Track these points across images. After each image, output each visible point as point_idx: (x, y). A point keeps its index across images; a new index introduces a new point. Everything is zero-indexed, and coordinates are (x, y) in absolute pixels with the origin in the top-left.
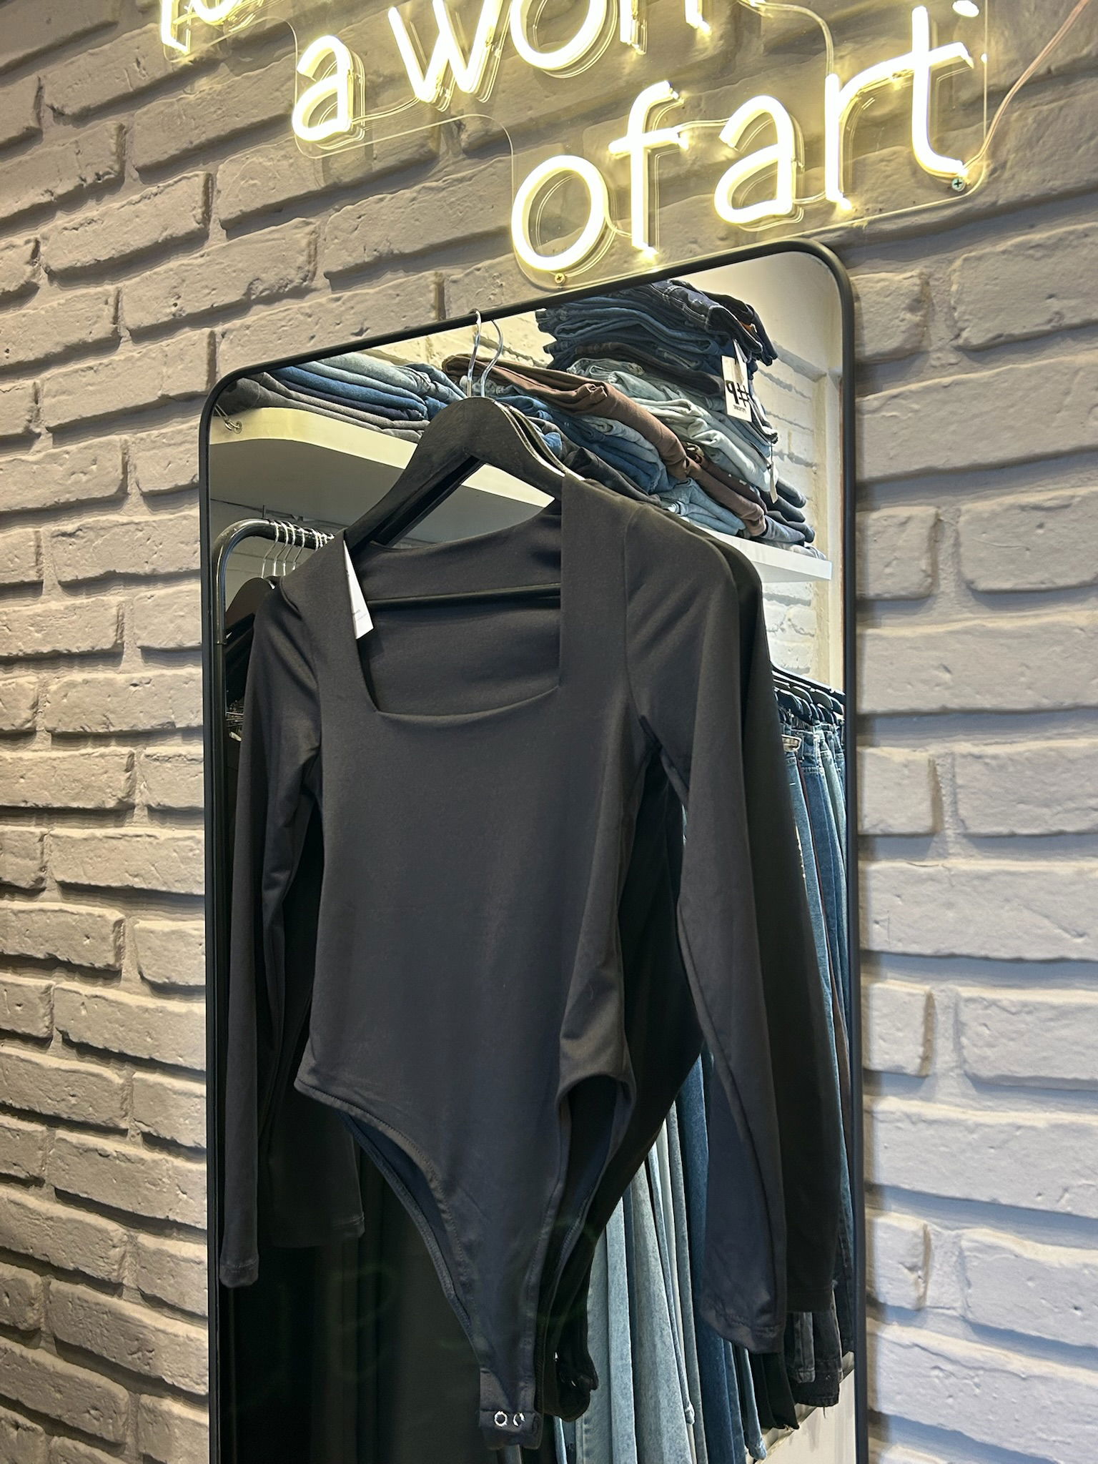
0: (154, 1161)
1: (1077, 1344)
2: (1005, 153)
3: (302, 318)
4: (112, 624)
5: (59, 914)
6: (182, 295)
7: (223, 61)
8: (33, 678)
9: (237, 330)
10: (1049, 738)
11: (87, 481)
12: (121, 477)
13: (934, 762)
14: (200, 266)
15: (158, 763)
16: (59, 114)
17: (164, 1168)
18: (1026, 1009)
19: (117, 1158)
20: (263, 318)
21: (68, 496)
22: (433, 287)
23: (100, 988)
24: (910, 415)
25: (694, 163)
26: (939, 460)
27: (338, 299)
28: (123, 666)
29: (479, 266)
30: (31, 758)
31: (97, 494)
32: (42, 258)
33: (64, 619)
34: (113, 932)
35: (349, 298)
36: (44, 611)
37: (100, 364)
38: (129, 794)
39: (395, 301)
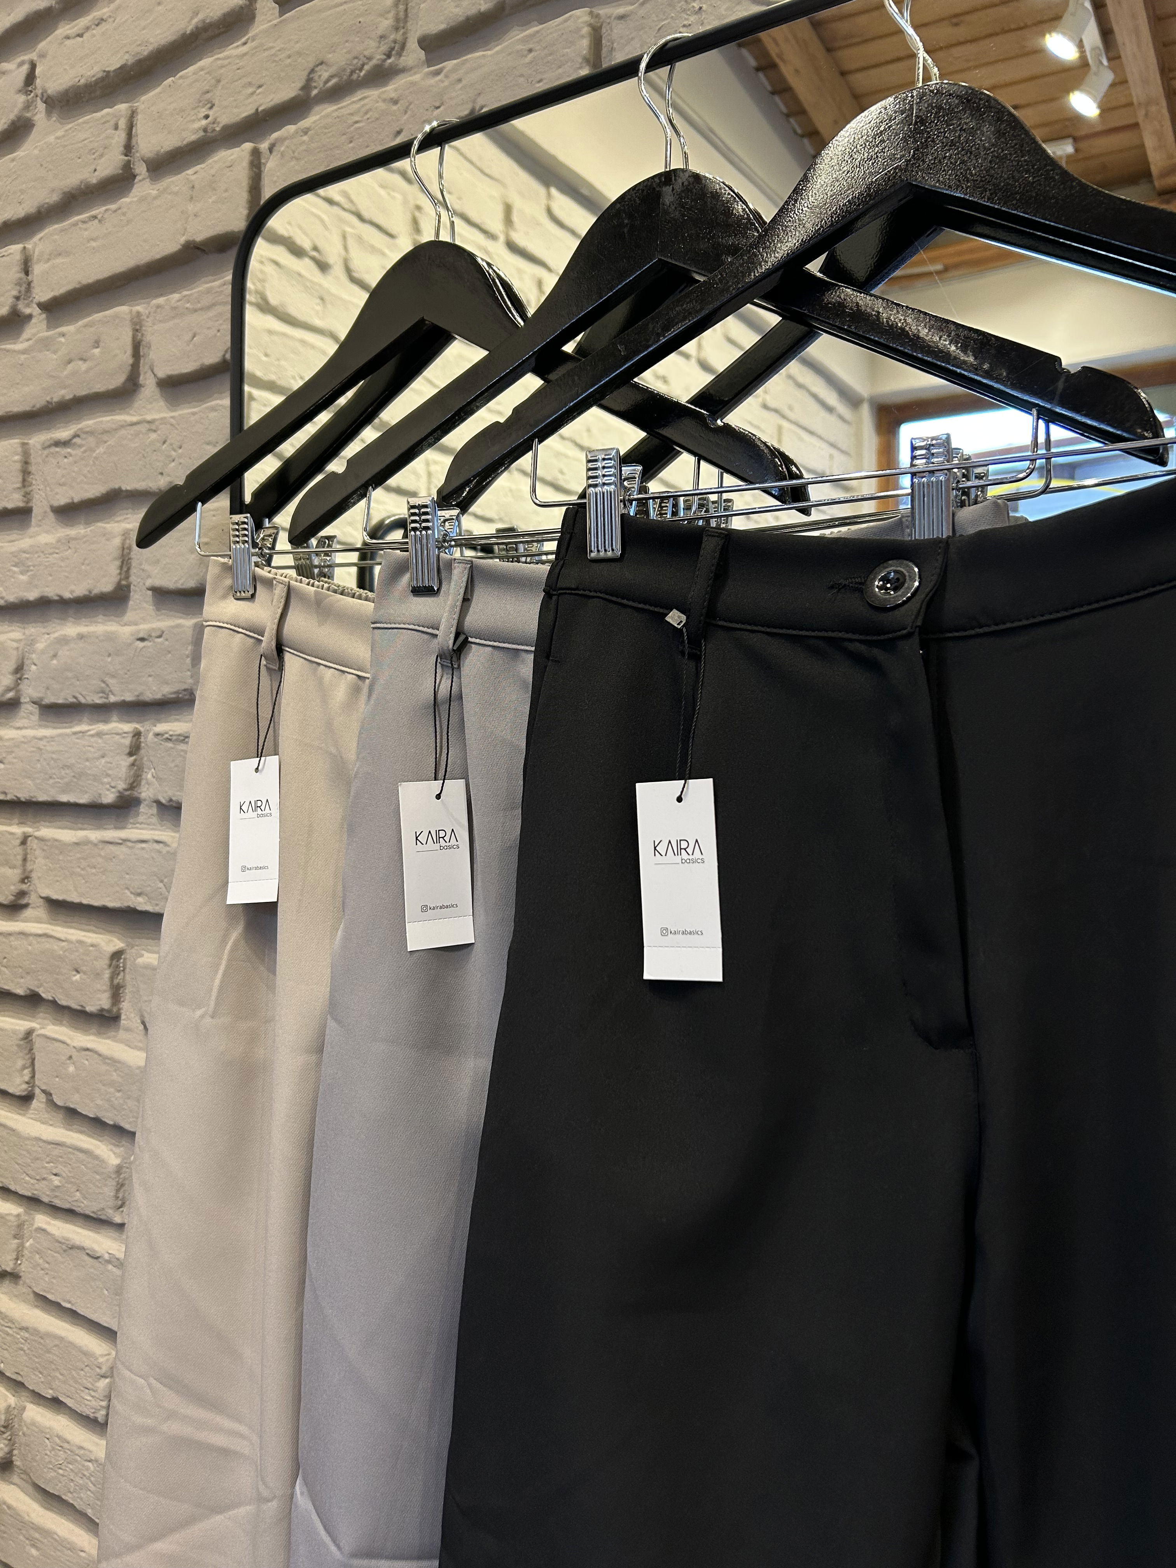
3: (382, 105)
4: (115, 559)
5: (39, 939)
6: (217, 102)
8: (17, 635)
9: (292, 137)
11: (88, 371)
12: (131, 361)
14: (242, 55)
15: (170, 745)
19: (109, 1262)
20: (327, 116)
21: (63, 392)
22: (586, 30)
23: (92, 1038)
27: (437, 73)
28: (130, 615)
30: (13, 737)
31: (100, 387)
32: (38, 82)
33: (55, 555)
34: (110, 966)
35: (454, 70)
36: (31, 546)
37: (107, 210)
38: (135, 784)
39: (527, 60)
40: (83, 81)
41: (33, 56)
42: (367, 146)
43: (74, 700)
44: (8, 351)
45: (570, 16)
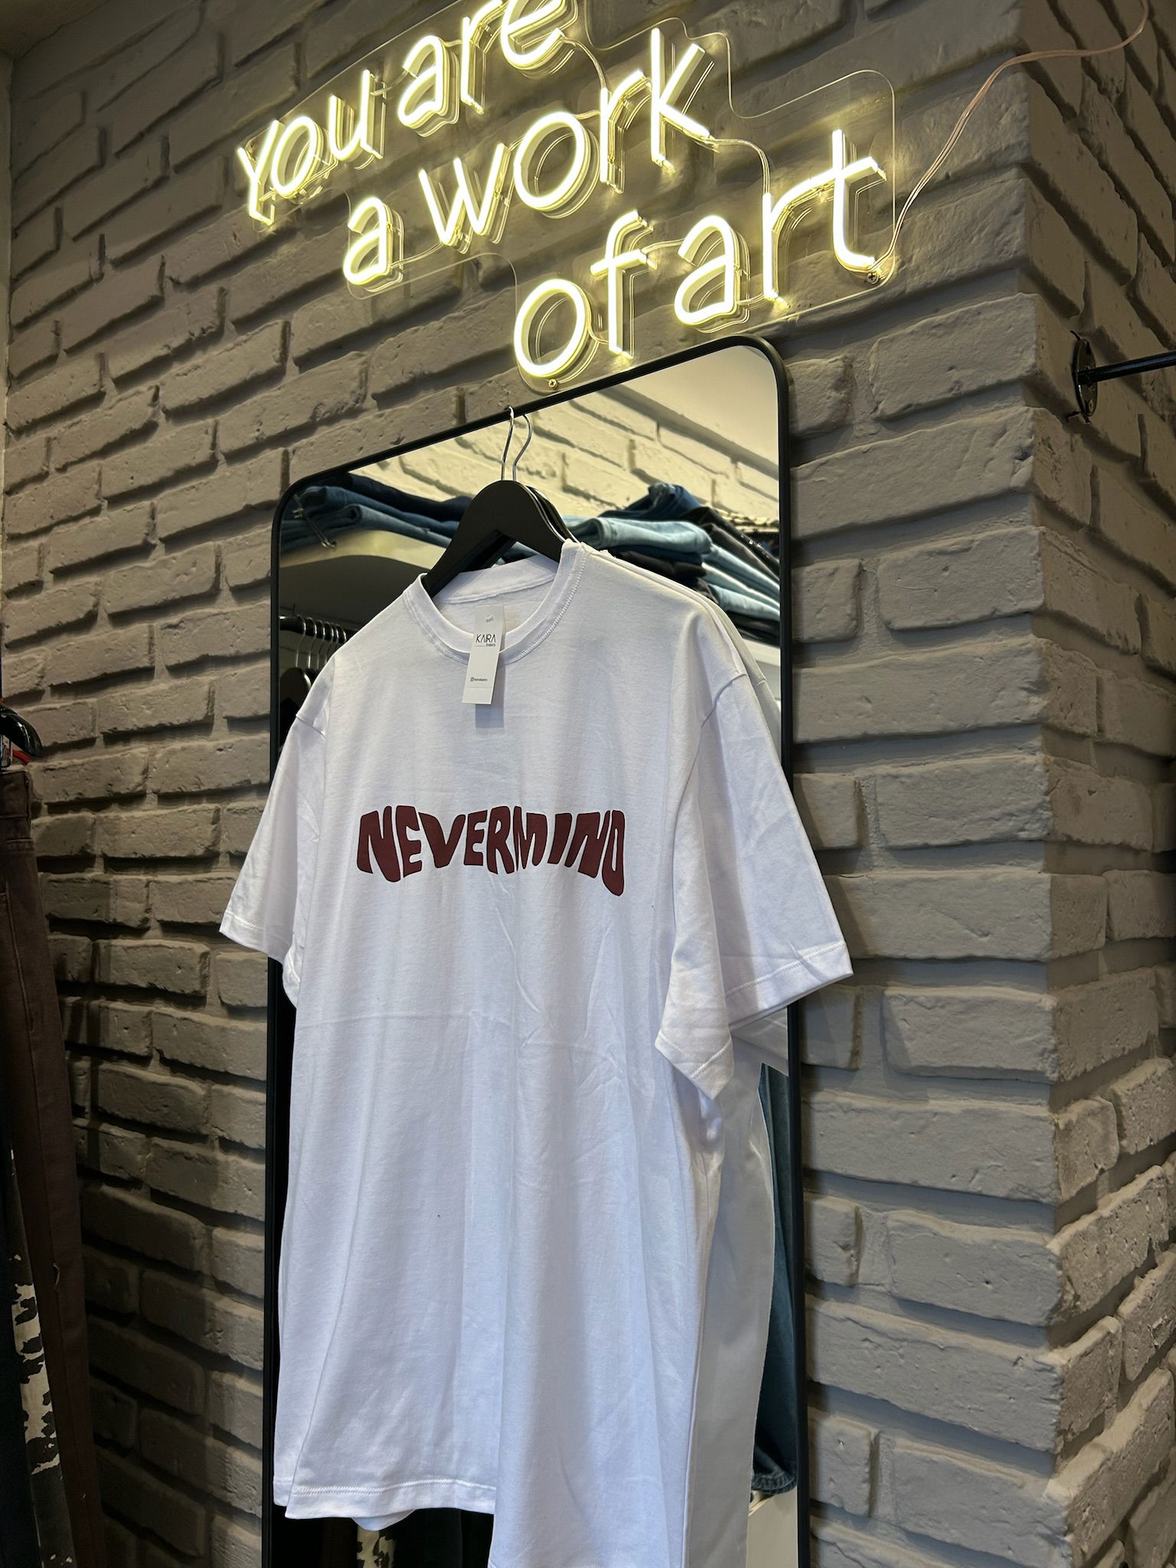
0: (227, 1162)
1: (989, 1316)
2: (911, 248)
3: (352, 432)
4: (204, 700)
5: (158, 949)
6: (263, 421)
7: (299, 230)
8: (144, 749)
9: (305, 447)
10: (958, 758)
11: (190, 580)
12: (214, 576)
13: (859, 784)
14: (278, 396)
15: (236, 816)
16: (176, 283)
17: (235, 1168)
18: (940, 1004)
19: (199, 1160)
20: (323, 436)
21: (174, 594)
22: (454, 399)
23: (189, 1012)
24: (835, 479)
25: (658, 280)
26: (861, 517)
27: (382, 416)
28: (214, 734)
29: (491, 379)
30: (139, 816)
31: (196, 591)
32: (160, 400)
33: (168, 697)
34: (200, 962)
35: (390, 414)
36: (154, 692)
37: (200, 483)
38: (216, 843)
39: (425, 414)
40: (187, 403)
41: (158, 382)
43: (179, 790)
44: (140, 567)
45: (446, 390)
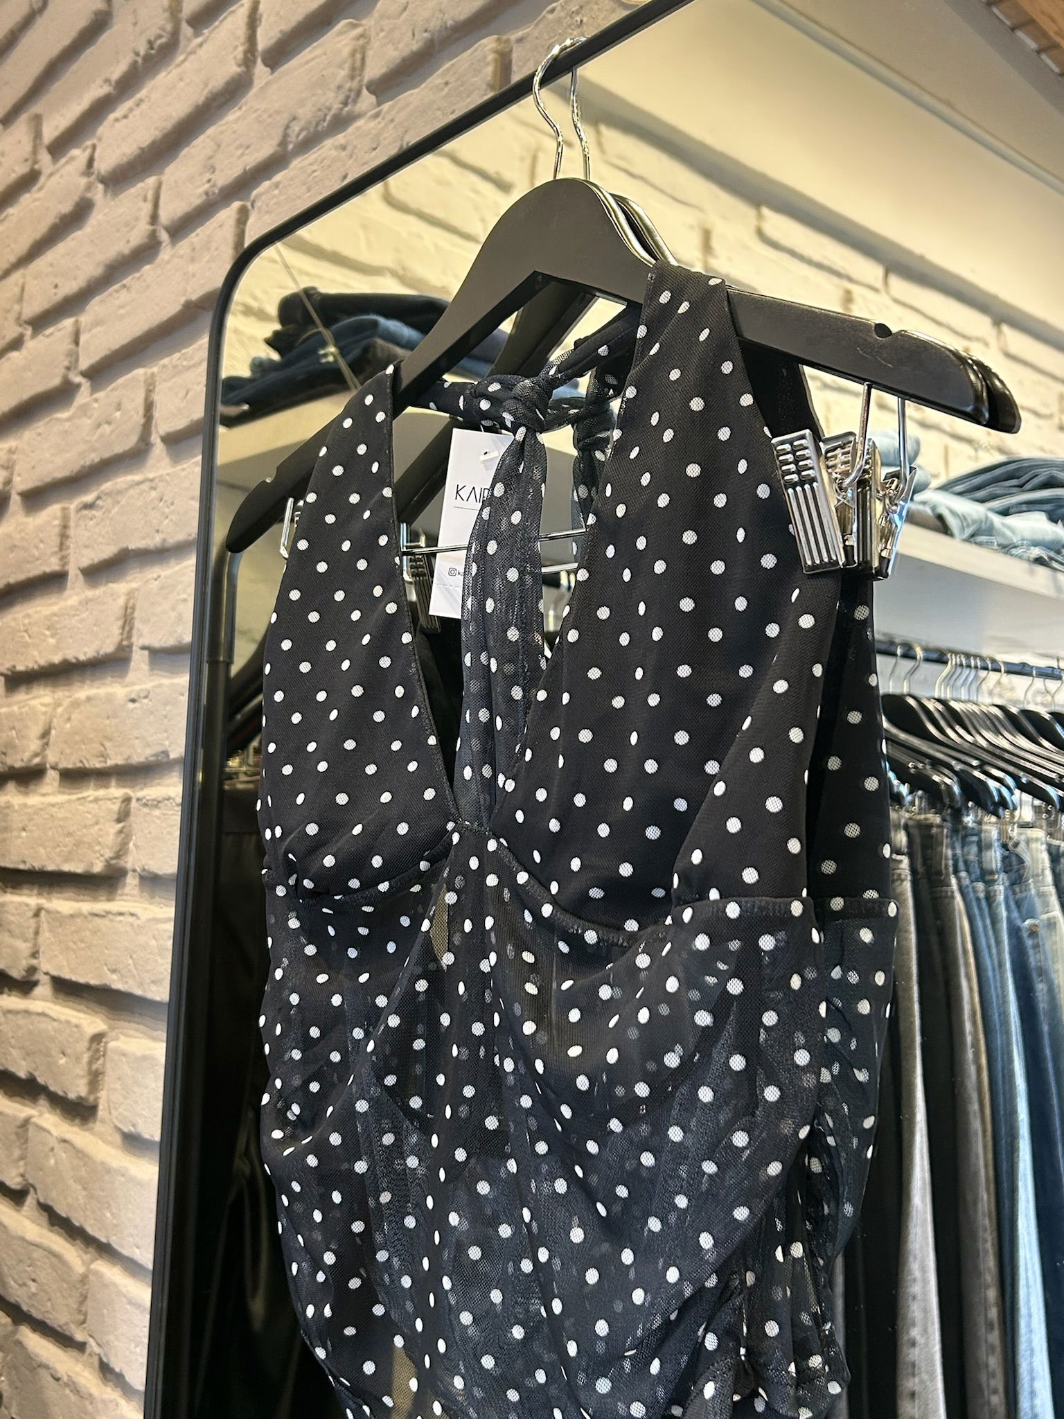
3: (334, 153)
4: (118, 619)
6: (217, 166)
8: (48, 699)
9: (267, 191)
11: (112, 431)
12: (142, 421)
14: (238, 119)
15: (146, 810)
19: (67, 1385)
20: (294, 168)
21: (93, 456)
22: (491, 57)
23: (76, 1129)
27: (377, 115)
28: (131, 676)
30: (34, 803)
31: (119, 449)
32: (96, 164)
33: (77, 618)
34: (89, 1049)
35: (390, 109)
36: (63, 609)
37: (133, 278)
38: (121, 853)
39: (444, 93)
40: (125, 159)
41: (95, 141)
42: (321, 194)
43: (81, 765)
44: (58, 420)
45: (480, 46)
